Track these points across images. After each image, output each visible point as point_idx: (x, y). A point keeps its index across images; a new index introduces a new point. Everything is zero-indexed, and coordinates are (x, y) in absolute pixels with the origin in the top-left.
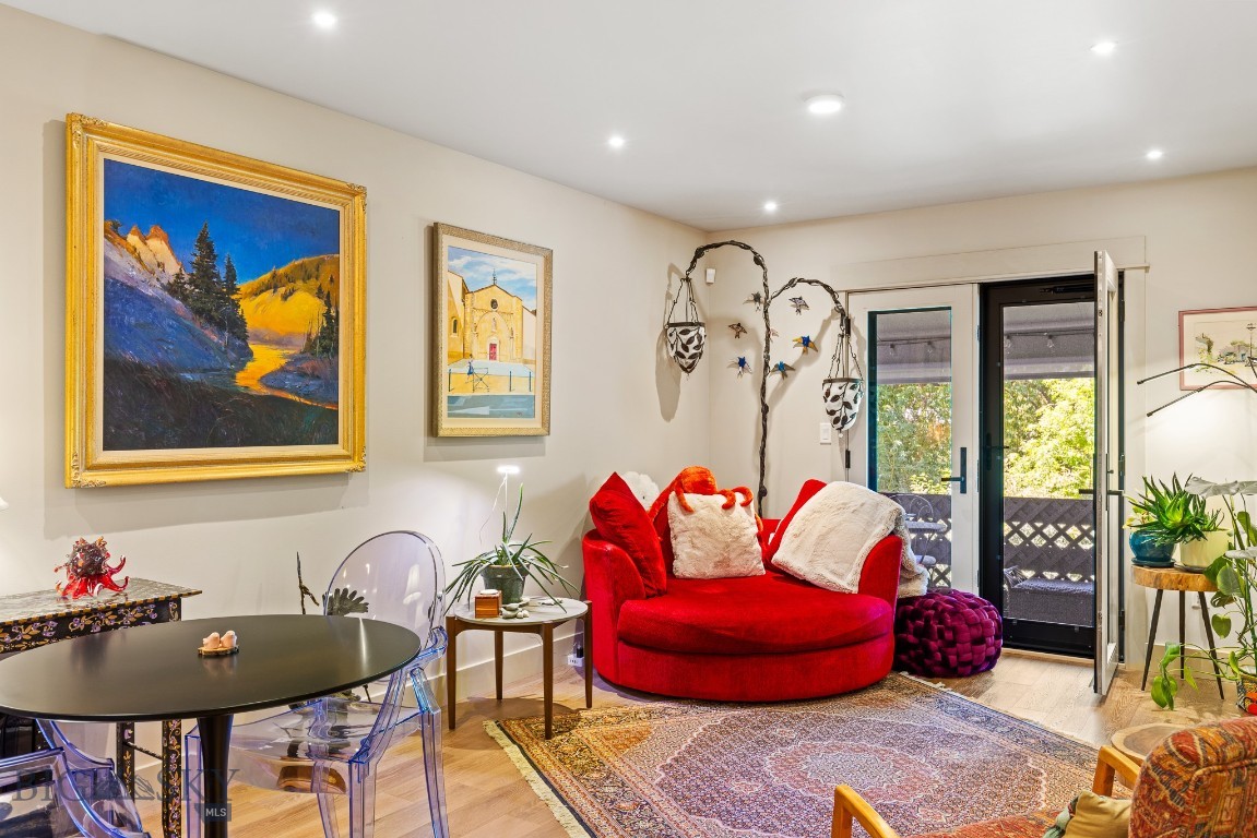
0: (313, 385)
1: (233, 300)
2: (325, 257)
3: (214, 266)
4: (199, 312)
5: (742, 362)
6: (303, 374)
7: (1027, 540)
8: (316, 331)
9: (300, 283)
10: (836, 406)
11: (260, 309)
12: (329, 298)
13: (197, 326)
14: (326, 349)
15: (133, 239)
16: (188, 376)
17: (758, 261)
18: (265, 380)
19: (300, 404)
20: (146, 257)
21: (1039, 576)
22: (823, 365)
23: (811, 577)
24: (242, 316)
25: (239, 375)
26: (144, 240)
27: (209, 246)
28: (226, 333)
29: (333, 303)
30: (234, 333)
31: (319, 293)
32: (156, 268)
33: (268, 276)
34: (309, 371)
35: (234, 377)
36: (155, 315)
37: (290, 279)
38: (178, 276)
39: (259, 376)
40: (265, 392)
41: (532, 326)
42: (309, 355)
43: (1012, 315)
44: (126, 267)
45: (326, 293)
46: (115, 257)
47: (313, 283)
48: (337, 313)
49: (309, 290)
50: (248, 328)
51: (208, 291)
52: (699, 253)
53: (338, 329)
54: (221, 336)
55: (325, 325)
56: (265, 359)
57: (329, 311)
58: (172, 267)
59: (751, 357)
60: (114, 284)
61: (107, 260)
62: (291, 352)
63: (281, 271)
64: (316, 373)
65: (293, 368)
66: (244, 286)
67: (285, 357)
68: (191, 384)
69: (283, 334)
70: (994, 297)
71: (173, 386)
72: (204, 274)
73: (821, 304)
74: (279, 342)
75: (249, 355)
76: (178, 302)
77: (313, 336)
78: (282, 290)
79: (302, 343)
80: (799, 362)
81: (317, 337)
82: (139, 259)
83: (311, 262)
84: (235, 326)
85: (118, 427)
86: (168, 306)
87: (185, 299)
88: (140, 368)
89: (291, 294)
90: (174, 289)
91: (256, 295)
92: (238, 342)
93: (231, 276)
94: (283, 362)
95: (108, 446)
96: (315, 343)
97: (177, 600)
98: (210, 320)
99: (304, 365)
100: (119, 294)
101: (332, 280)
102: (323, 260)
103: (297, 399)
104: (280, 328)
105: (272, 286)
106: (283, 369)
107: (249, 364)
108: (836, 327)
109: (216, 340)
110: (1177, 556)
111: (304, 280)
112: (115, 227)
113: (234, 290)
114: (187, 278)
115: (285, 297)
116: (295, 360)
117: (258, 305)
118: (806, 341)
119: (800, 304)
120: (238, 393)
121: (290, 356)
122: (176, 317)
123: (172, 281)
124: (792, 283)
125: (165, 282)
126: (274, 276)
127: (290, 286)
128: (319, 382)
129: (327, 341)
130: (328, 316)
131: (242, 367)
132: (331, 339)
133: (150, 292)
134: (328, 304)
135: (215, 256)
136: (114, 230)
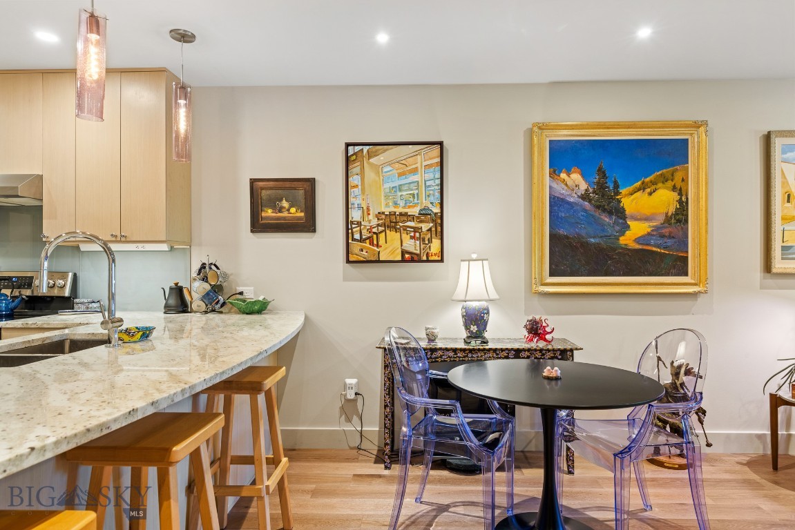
0: (670, 242)
1: (618, 199)
2: (678, 167)
3: (606, 183)
4: (598, 207)
6: (662, 236)
8: (672, 210)
9: (660, 185)
11: (634, 201)
12: (681, 191)
13: (597, 214)
14: (679, 221)
15: (563, 175)
16: (592, 240)
18: (637, 240)
19: (660, 253)
20: (570, 183)
24: (623, 207)
25: (621, 238)
26: (569, 175)
27: (604, 172)
28: (614, 217)
29: (684, 193)
30: (618, 216)
31: (674, 189)
32: (575, 188)
33: (639, 183)
34: (667, 234)
35: (619, 240)
36: (574, 211)
37: (654, 183)
38: (586, 190)
39: (634, 239)
40: (638, 247)
42: (667, 225)
44: (561, 190)
45: (679, 188)
46: (555, 185)
47: (670, 184)
48: (687, 199)
49: (667, 188)
50: (627, 212)
51: (603, 196)
53: (687, 209)
54: (611, 219)
55: (678, 207)
56: (637, 229)
57: (681, 198)
58: (583, 186)
60: (554, 198)
61: (550, 187)
62: (655, 224)
63: (648, 179)
64: (672, 235)
65: (657, 232)
66: (623, 191)
67: (650, 227)
68: (594, 244)
69: (649, 214)
71: (585, 245)
72: (601, 187)
74: (646, 219)
75: (628, 227)
76: (586, 203)
77: (670, 214)
78: (648, 190)
79: (661, 219)
81: (672, 214)
82: (566, 185)
83: (667, 172)
84: (620, 213)
85: (557, 266)
86: (581, 205)
87: (590, 201)
88: (567, 237)
89: (654, 191)
90: (585, 197)
91: (632, 194)
92: (621, 221)
93: (616, 186)
94: (649, 230)
95: (551, 275)
96: (671, 218)
97: (571, 350)
98: (604, 210)
99: (663, 231)
100: (556, 203)
101: (683, 180)
102: (677, 169)
103: (659, 250)
104: (647, 212)
105: (642, 188)
106: (649, 234)
107: (627, 232)
109: (607, 220)
111: (663, 183)
112: (554, 171)
113: (618, 193)
114: (591, 190)
115: (650, 194)
116: (657, 228)
117: (633, 199)
120: (622, 248)
121: (653, 227)
122: (585, 210)
123: (583, 193)
125: (579, 194)
126: (643, 183)
127: (653, 187)
128: (675, 240)
129: (680, 216)
130: (680, 202)
131: (623, 233)
132: (683, 215)
133: (572, 200)
134: (680, 194)
135: (607, 178)
136: (554, 173)
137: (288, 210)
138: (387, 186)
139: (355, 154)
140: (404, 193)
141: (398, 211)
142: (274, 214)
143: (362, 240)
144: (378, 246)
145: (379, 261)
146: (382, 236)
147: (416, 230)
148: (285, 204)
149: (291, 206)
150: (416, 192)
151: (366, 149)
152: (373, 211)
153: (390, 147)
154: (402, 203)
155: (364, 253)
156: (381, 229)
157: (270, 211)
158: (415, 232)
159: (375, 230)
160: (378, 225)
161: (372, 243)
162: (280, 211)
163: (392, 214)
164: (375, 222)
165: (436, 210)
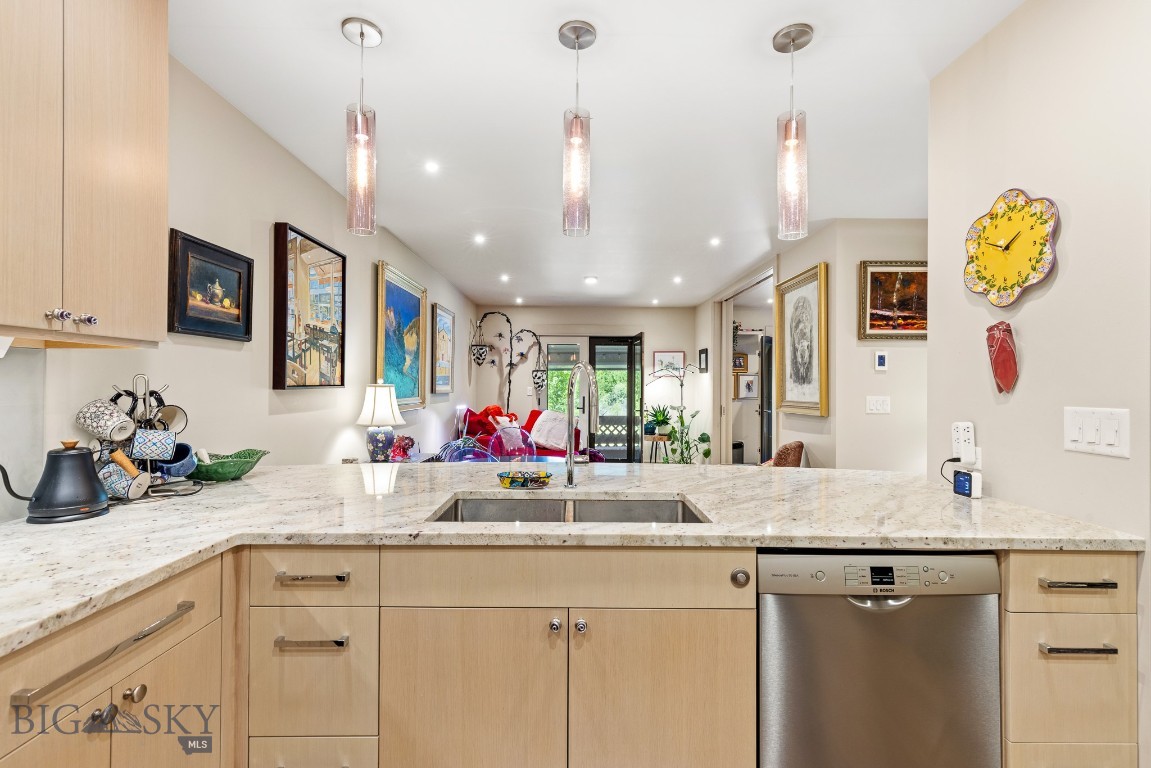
1: (403, 337)
2: (418, 318)
3: (400, 323)
4: (398, 339)
5: (493, 362)
7: (603, 432)
8: (416, 349)
10: (539, 381)
12: (418, 334)
17: (508, 321)
21: (616, 445)
22: (531, 364)
23: (548, 446)
24: (404, 343)
25: (403, 368)
26: (390, 312)
27: (400, 314)
37: (412, 327)
38: (395, 327)
41: (450, 344)
42: (415, 359)
43: (599, 348)
44: (387, 324)
47: (416, 329)
49: (415, 332)
50: (405, 348)
51: (399, 333)
52: (485, 316)
57: (418, 340)
58: (394, 323)
59: (496, 359)
62: (412, 358)
63: (411, 324)
66: (405, 331)
69: (410, 351)
70: (594, 341)
72: (399, 326)
73: (529, 339)
74: (410, 354)
75: (405, 360)
76: (394, 337)
77: (416, 352)
79: (414, 355)
80: (519, 363)
82: (389, 320)
83: (416, 320)
86: (393, 339)
87: (396, 336)
89: (412, 334)
90: (394, 332)
91: (407, 335)
92: (402, 354)
93: (403, 326)
94: (410, 362)
98: (400, 342)
101: (419, 327)
104: (410, 347)
105: (409, 331)
108: (536, 348)
110: (657, 431)
113: (403, 332)
115: (411, 336)
116: (413, 361)
117: (407, 339)
118: (522, 355)
119: (520, 339)
124: (521, 331)
125: (393, 329)
126: (409, 326)
127: (412, 330)
130: (418, 343)
133: (391, 334)
134: (418, 337)
135: (401, 319)
136: (387, 308)
137: (221, 301)
138: (313, 292)
139: (291, 241)
140: (323, 305)
141: (319, 325)
142: (203, 304)
143: (294, 359)
144: (305, 367)
145: (305, 386)
146: (308, 353)
147: (329, 349)
148: (218, 290)
149: (225, 296)
150: (328, 305)
151: (300, 238)
152: (303, 324)
153: (315, 245)
154: (320, 315)
155: (295, 375)
156: (308, 345)
157: (199, 297)
158: (328, 352)
159: (303, 347)
160: (306, 341)
161: (301, 365)
162: (212, 301)
163: (315, 328)
164: (304, 337)
165: (340, 330)
